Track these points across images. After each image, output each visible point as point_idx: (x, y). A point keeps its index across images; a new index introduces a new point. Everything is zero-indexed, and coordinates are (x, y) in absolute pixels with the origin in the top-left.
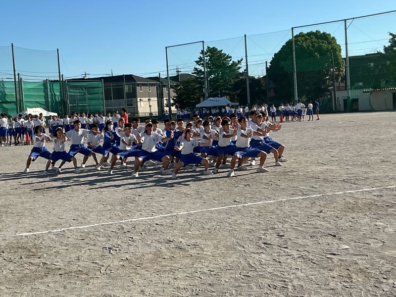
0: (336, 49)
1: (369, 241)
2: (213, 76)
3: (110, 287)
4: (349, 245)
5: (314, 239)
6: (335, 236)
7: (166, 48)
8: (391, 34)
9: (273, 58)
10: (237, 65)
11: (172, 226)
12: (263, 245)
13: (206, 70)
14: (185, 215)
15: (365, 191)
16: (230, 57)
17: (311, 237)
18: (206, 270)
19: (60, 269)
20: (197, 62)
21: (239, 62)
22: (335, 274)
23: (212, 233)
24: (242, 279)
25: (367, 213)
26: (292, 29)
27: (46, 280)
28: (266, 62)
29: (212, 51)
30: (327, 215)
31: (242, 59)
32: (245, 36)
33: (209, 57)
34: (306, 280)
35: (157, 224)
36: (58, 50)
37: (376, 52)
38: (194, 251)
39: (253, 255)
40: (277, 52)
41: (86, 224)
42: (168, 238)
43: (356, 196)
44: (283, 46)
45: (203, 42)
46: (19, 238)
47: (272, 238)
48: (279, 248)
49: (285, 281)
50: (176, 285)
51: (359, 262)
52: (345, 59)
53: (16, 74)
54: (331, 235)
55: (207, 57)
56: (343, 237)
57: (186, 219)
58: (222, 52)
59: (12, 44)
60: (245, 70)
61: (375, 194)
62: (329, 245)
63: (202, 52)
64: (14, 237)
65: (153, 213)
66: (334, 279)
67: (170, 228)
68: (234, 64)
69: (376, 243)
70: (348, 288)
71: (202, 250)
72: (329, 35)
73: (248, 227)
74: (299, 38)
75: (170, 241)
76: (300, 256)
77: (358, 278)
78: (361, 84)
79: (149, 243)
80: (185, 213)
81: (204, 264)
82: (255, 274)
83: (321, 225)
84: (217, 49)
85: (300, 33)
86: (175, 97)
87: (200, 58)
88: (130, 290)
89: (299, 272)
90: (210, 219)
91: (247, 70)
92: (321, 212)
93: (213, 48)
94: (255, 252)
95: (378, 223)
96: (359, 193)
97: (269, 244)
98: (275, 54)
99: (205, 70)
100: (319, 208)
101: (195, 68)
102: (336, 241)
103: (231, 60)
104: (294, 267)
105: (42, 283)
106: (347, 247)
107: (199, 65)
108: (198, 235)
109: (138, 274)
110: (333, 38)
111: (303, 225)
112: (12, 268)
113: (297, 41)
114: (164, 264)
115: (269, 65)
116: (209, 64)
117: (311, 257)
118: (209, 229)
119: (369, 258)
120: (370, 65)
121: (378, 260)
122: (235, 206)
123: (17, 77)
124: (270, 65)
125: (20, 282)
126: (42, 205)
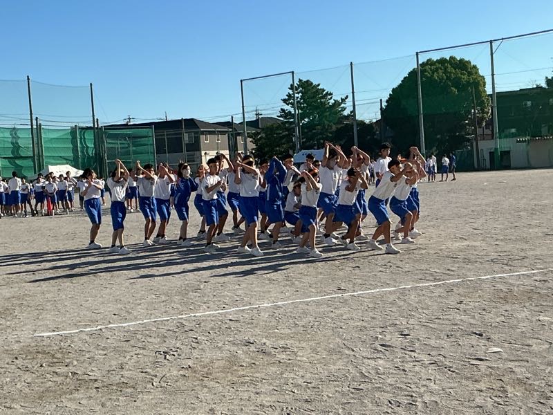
0: (478, 83)
1: (530, 342)
2: (306, 120)
3: (166, 405)
4: (501, 347)
5: (452, 339)
6: (481, 335)
7: (241, 81)
9: (390, 95)
10: (340, 104)
11: (251, 322)
12: (380, 348)
13: (297, 112)
14: (270, 307)
15: (523, 274)
16: (331, 94)
17: (448, 336)
18: (300, 381)
19: (96, 380)
20: (285, 101)
21: (343, 100)
22: (482, 386)
23: (309, 332)
24: (352, 393)
25: (527, 304)
26: (417, 54)
27: (76, 395)
28: (381, 100)
29: (306, 86)
30: (471, 307)
31: (347, 97)
32: (351, 64)
33: (300, 94)
34: (442, 395)
35: (230, 320)
36: (91, 84)
37: (535, 86)
38: (284, 356)
39: (366, 361)
40: (395, 86)
41: (131, 320)
42: (246, 338)
43: (510, 281)
44: (405, 78)
45: (293, 72)
46: (39, 339)
47: (392, 338)
48: (403, 351)
49: (412, 396)
50: (259, 401)
51: (516, 370)
52: (491, 95)
53: (34, 118)
54: (476, 333)
55: (298, 93)
56: (492, 337)
57: (271, 314)
58: (320, 87)
59: (28, 77)
60: (351, 112)
61: (536, 278)
62: (473, 347)
63: (292, 87)
64: (32, 338)
65: (224, 306)
66: (481, 393)
67: (249, 326)
68: (337, 104)
69: (540, 344)
70: (501, 404)
71: (295, 354)
72: (469, 62)
73: (358, 324)
74: (427, 67)
75: (249, 342)
76: (432, 362)
77: (514, 392)
78: (513, 130)
79: (220, 345)
80: (270, 305)
81: (298, 373)
82: (370, 386)
83: (462, 320)
84: (312, 83)
85: (428, 60)
86: (253, 149)
87: (289, 95)
88: (194, 409)
89: (432, 384)
90: (305, 313)
91: (354, 111)
92: (461, 302)
93: (307, 81)
94: (369, 357)
95: (541, 318)
96: (513, 277)
97: (389, 346)
98: (393, 89)
99: (295, 112)
100: (458, 299)
101: (282, 109)
102: (483, 342)
103: (331, 98)
104: (424, 377)
105: (71, 399)
106: (499, 350)
107: (288, 104)
108: (288, 334)
109: (206, 387)
110: (475, 67)
111: (437, 320)
112: (29, 380)
113: (425, 71)
114: (241, 373)
115: (384, 104)
116: (301, 104)
117: (449, 364)
118: (303, 326)
119: (530, 364)
120: (526, 104)
121: (543, 367)
122: (340, 295)
123: (34, 122)
124: (386, 104)
125: (40, 398)
126: (70, 296)
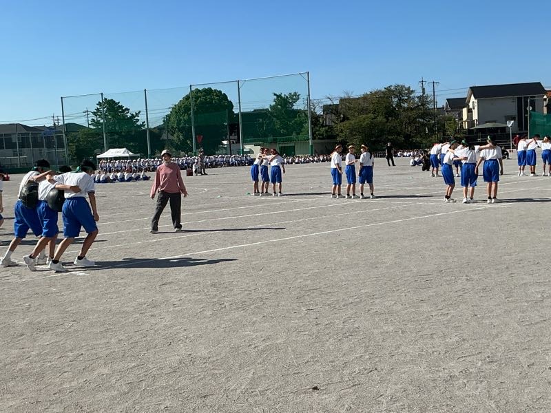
7: (62, 98)
8: (275, 95)
10: (135, 117)
20: (94, 113)
21: (137, 114)
26: (191, 86)
29: (110, 103)
32: (145, 90)
33: (106, 109)
37: (264, 109)
40: (174, 105)
44: (181, 101)
45: (102, 94)
58: (120, 104)
60: (143, 123)
63: (99, 104)
84: (114, 101)
85: (197, 89)
87: (98, 110)
101: (92, 119)
103: (128, 112)
107: (96, 116)
110: (225, 95)
124: (167, 117)
